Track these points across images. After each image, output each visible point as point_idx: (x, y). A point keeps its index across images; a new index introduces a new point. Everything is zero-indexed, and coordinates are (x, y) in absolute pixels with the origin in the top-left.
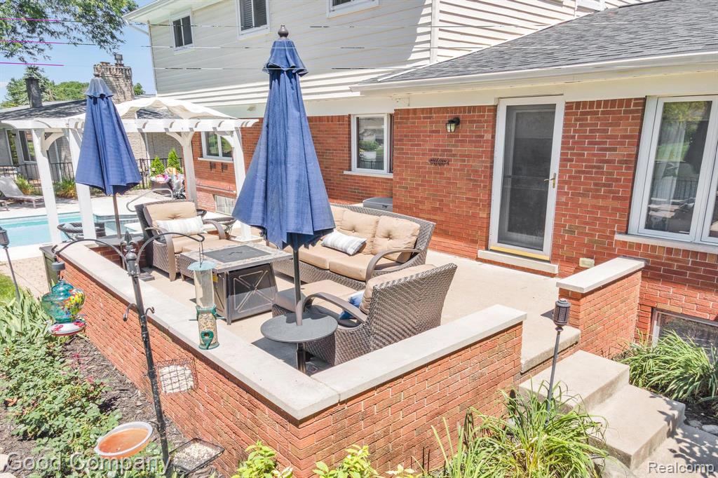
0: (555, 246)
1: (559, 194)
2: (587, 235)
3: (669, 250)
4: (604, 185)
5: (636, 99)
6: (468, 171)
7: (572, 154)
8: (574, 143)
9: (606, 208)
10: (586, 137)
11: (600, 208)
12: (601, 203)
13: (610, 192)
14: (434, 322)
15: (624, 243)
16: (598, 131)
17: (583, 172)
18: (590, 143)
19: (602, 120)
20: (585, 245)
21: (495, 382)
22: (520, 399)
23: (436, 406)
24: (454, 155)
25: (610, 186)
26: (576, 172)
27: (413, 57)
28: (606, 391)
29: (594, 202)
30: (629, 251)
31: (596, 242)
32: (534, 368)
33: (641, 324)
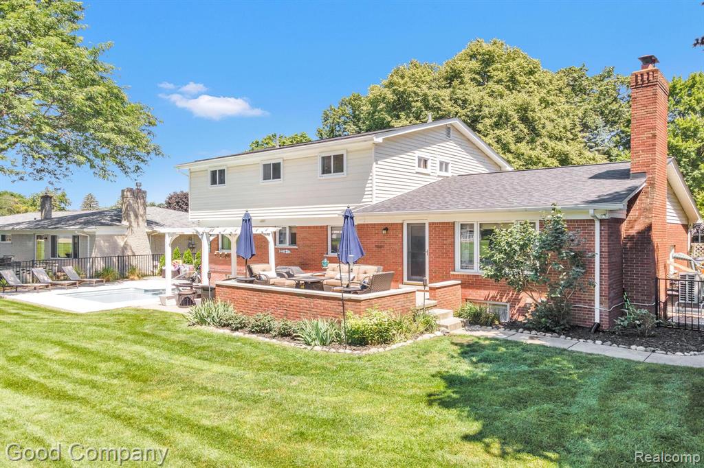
1: (430, 258)
3: (468, 276)
5: (451, 222)
6: (393, 250)
7: (433, 242)
8: (433, 237)
9: (446, 262)
10: (437, 235)
12: (444, 260)
13: (447, 256)
15: (454, 274)
16: (441, 233)
18: (438, 238)
19: (442, 229)
24: (386, 244)
25: (447, 253)
26: (435, 249)
27: (364, 200)
28: (445, 316)
29: (442, 260)
30: (455, 277)
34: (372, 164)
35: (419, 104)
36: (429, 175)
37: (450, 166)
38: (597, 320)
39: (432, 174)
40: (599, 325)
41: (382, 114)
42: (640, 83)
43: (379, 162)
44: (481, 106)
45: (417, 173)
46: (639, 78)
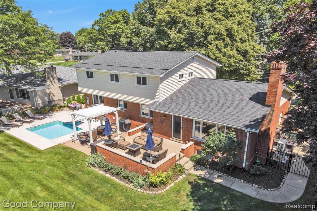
0: (182, 139)
1: (182, 131)
2: (187, 137)
7: (184, 125)
8: (184, 123)
12: (188, 133)
14: (165, 157)
15: (192, 139)
16: (187, 122)
21: (173, 163)
22: (176, 164)
23: (166, 166)
25: (189, 131)
26: (185, 128)
27: (155, 99)
28: (187, 162)
29: (187, 133)
30: (192, 141)
31: (188, 139)
32: (178, 161)
33: (195, 151)
34: (159, 85)
35: (181, 25)
36: (184, 80)
37: (193, 73)
38: (244, 166)
39: (185, 80)
40: (244, 168)
41: (164, 28)
42: (274, 67)
43: (162, 83)
44: (210, 28)
45: (178, 82)
46: (274, 65)
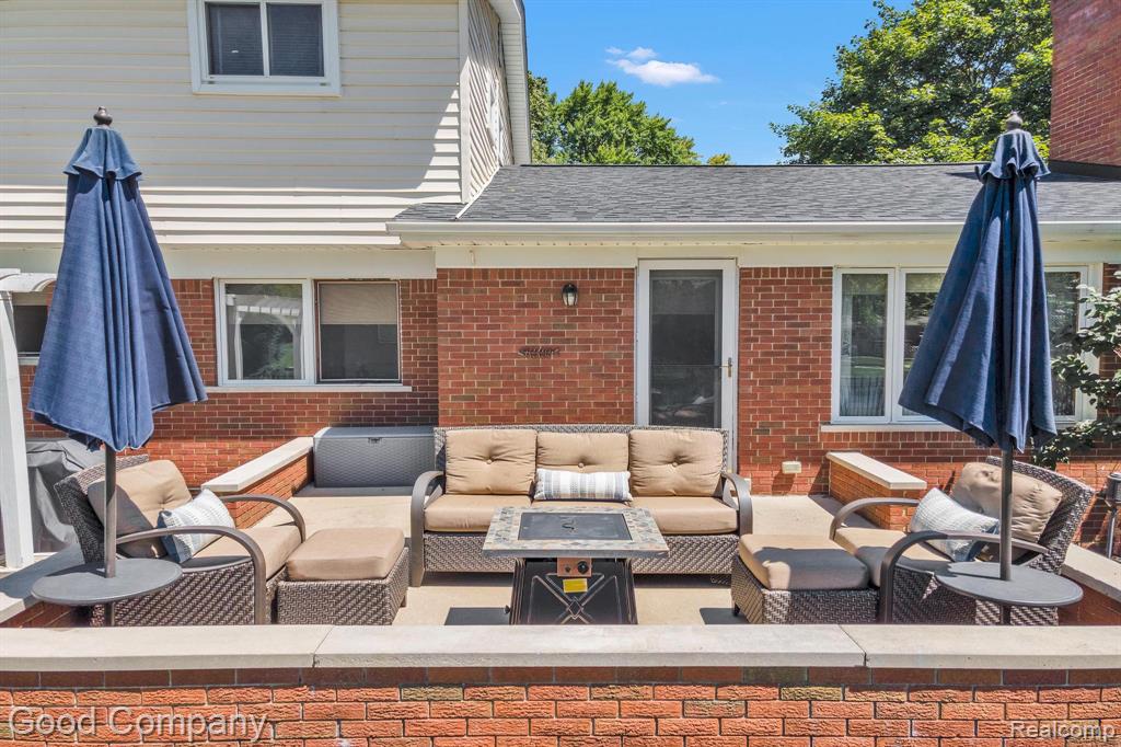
0: (744, 453)
1: (741, 383)
2: (785, 432)
3: (879, 435)
4: (800, 368)
5: (824, 268)
6: (596, 363)
7: (755, 332)
8: (757, 318)
9: (806, 395)
10: (772, 311)
11: (797, 396)
13: (809, 375)
15: (831, 434)
16: (786, 303)
17: (772, 354)
18: (777, 318)
19: (789, 291)
20: (784, 446)
24: (568, 341)
25: (807, 368)
26: (764, 354)
27: (424, 187)
29: (790, 389)
30: (837, 444)
31: (796, 439)
